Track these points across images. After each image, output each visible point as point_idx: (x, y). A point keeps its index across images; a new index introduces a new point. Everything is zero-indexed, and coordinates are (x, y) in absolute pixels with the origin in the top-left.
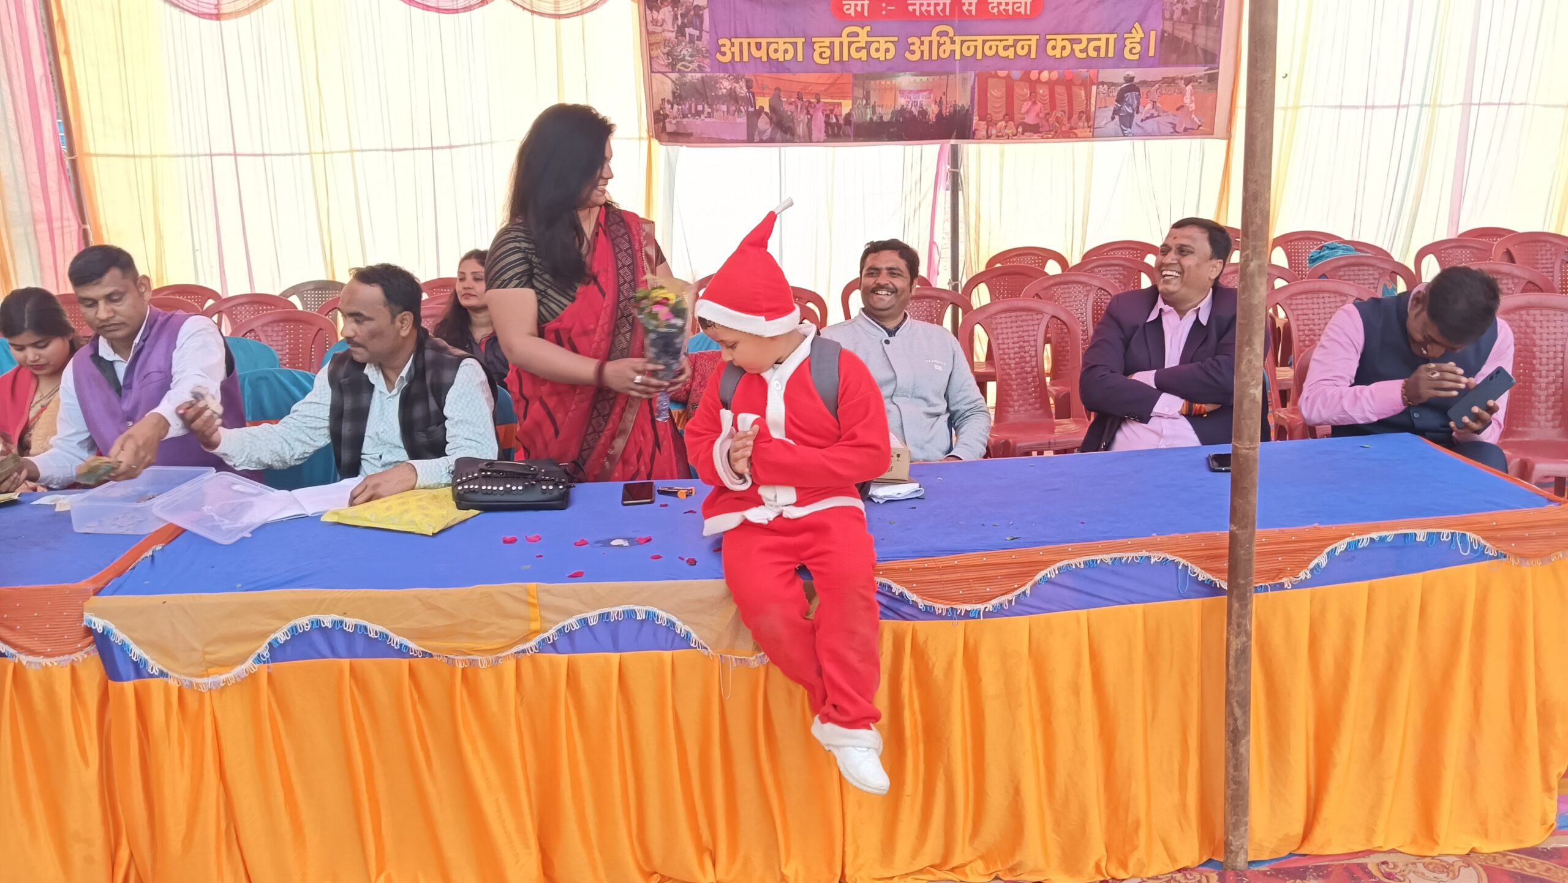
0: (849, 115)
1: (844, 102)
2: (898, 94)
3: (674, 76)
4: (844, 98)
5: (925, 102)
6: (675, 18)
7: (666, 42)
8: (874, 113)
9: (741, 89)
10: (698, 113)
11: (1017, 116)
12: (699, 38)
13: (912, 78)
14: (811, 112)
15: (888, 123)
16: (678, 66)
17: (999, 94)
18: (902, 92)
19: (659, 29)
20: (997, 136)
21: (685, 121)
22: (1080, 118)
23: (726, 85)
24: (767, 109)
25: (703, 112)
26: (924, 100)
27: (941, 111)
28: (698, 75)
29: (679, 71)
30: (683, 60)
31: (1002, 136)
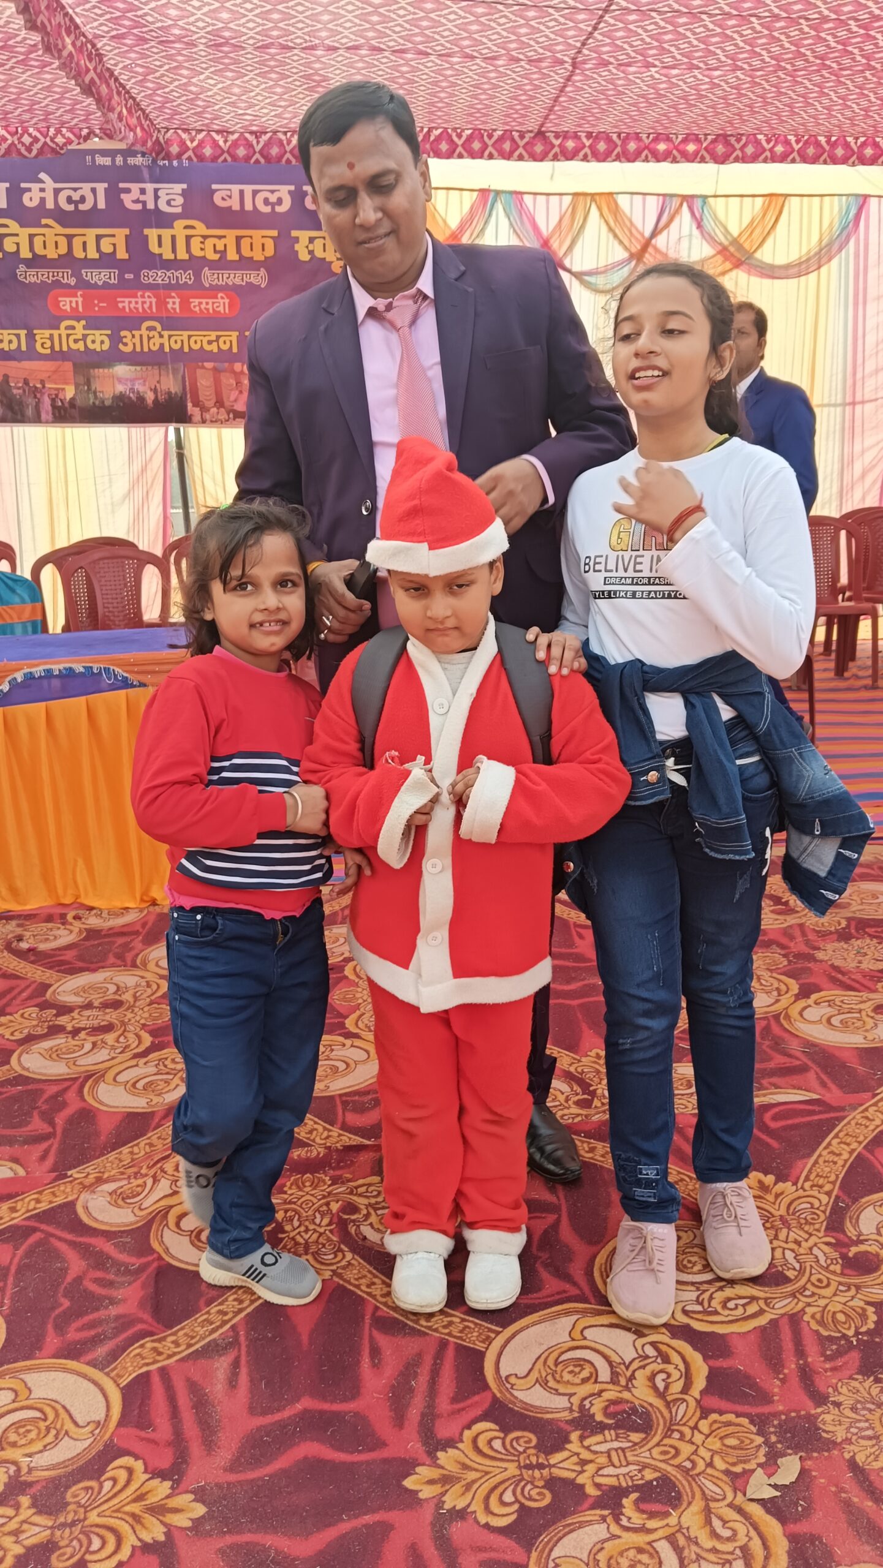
0: (73, 399)
1: (67, 387)
2: (116, 382)
4: (67, 384)
5: (141, 389)
8: (96, 397)
11: (227, 404)
13: (128, 368)
14: (38, 395)
15: (109, 407)
17: (208, 384)
18: (120, 380)
20: (212, 421)
26: (139, 387)
27: (156, 397)
31: (216, 421)
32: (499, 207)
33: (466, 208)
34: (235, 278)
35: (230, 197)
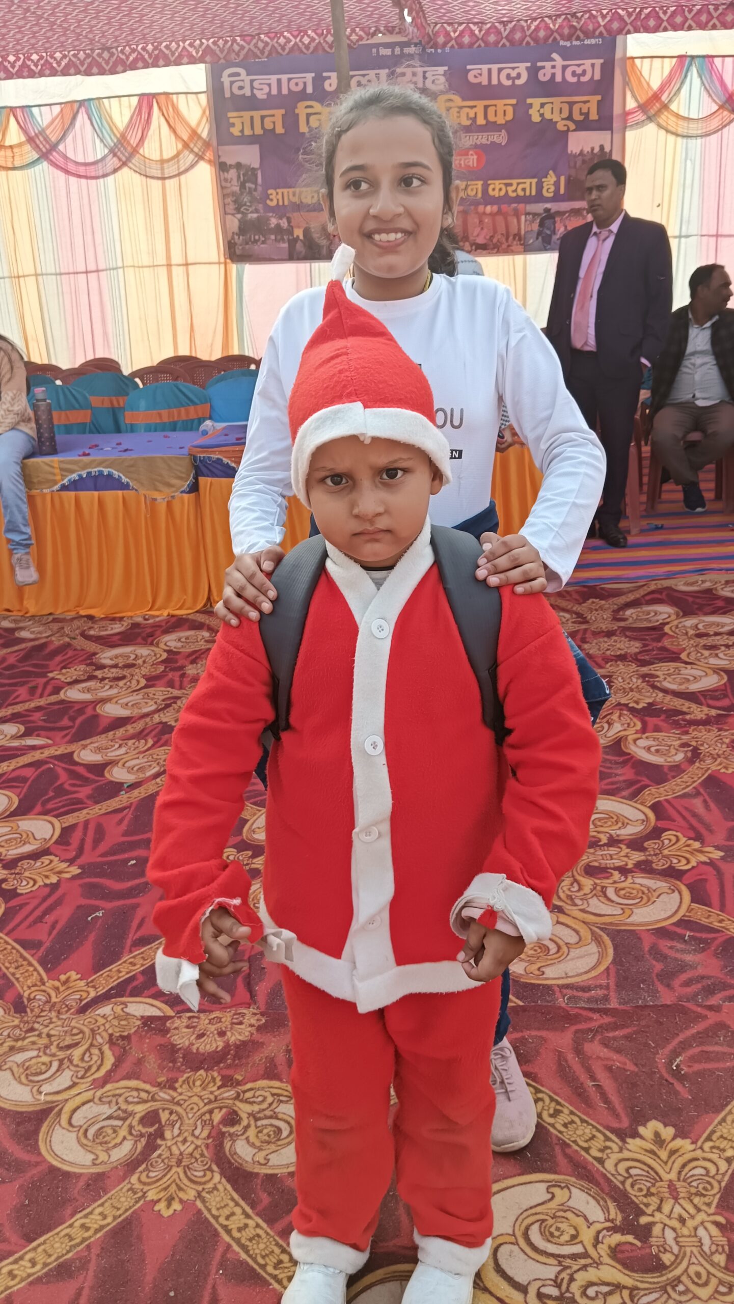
3: (239, 216)
6: (239, 177)
7: (233, 194)
9: (284, 224)
10: (256, 241)
12: (255, 190)
16: (242, 209)
19: (228, 185)
21: (247, 247)
22: (514, 239)
23: (274, 222)
24: (301, 237)
25: (259, 240)
28: (255, 215)
29: (242, 213)
30: (245, 205)
32: (694, 70)
33: (667, 72)
34: (483, 139)
35: (481, 75)
